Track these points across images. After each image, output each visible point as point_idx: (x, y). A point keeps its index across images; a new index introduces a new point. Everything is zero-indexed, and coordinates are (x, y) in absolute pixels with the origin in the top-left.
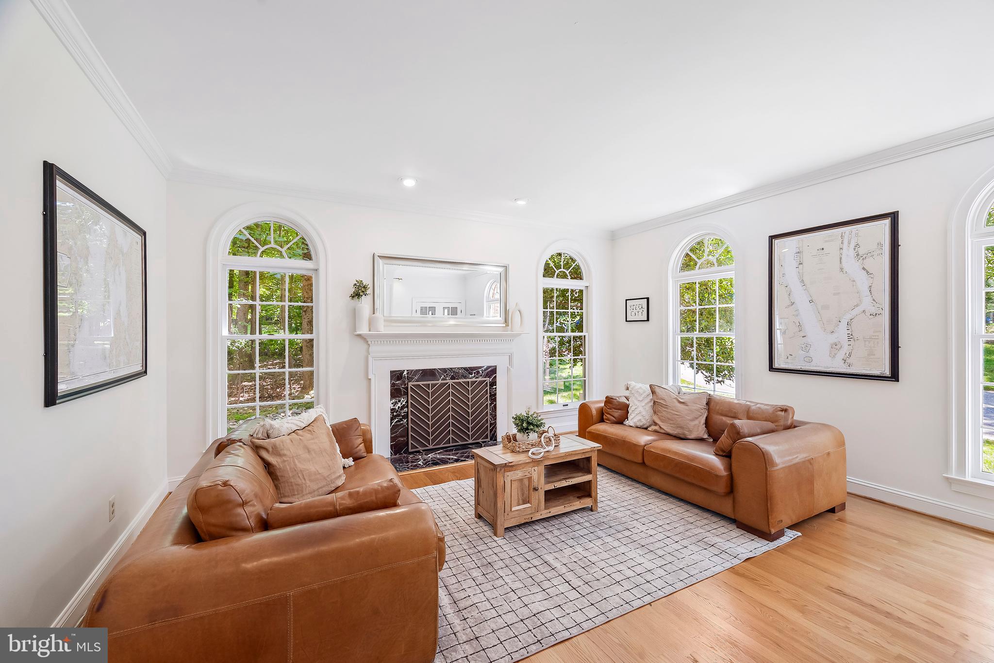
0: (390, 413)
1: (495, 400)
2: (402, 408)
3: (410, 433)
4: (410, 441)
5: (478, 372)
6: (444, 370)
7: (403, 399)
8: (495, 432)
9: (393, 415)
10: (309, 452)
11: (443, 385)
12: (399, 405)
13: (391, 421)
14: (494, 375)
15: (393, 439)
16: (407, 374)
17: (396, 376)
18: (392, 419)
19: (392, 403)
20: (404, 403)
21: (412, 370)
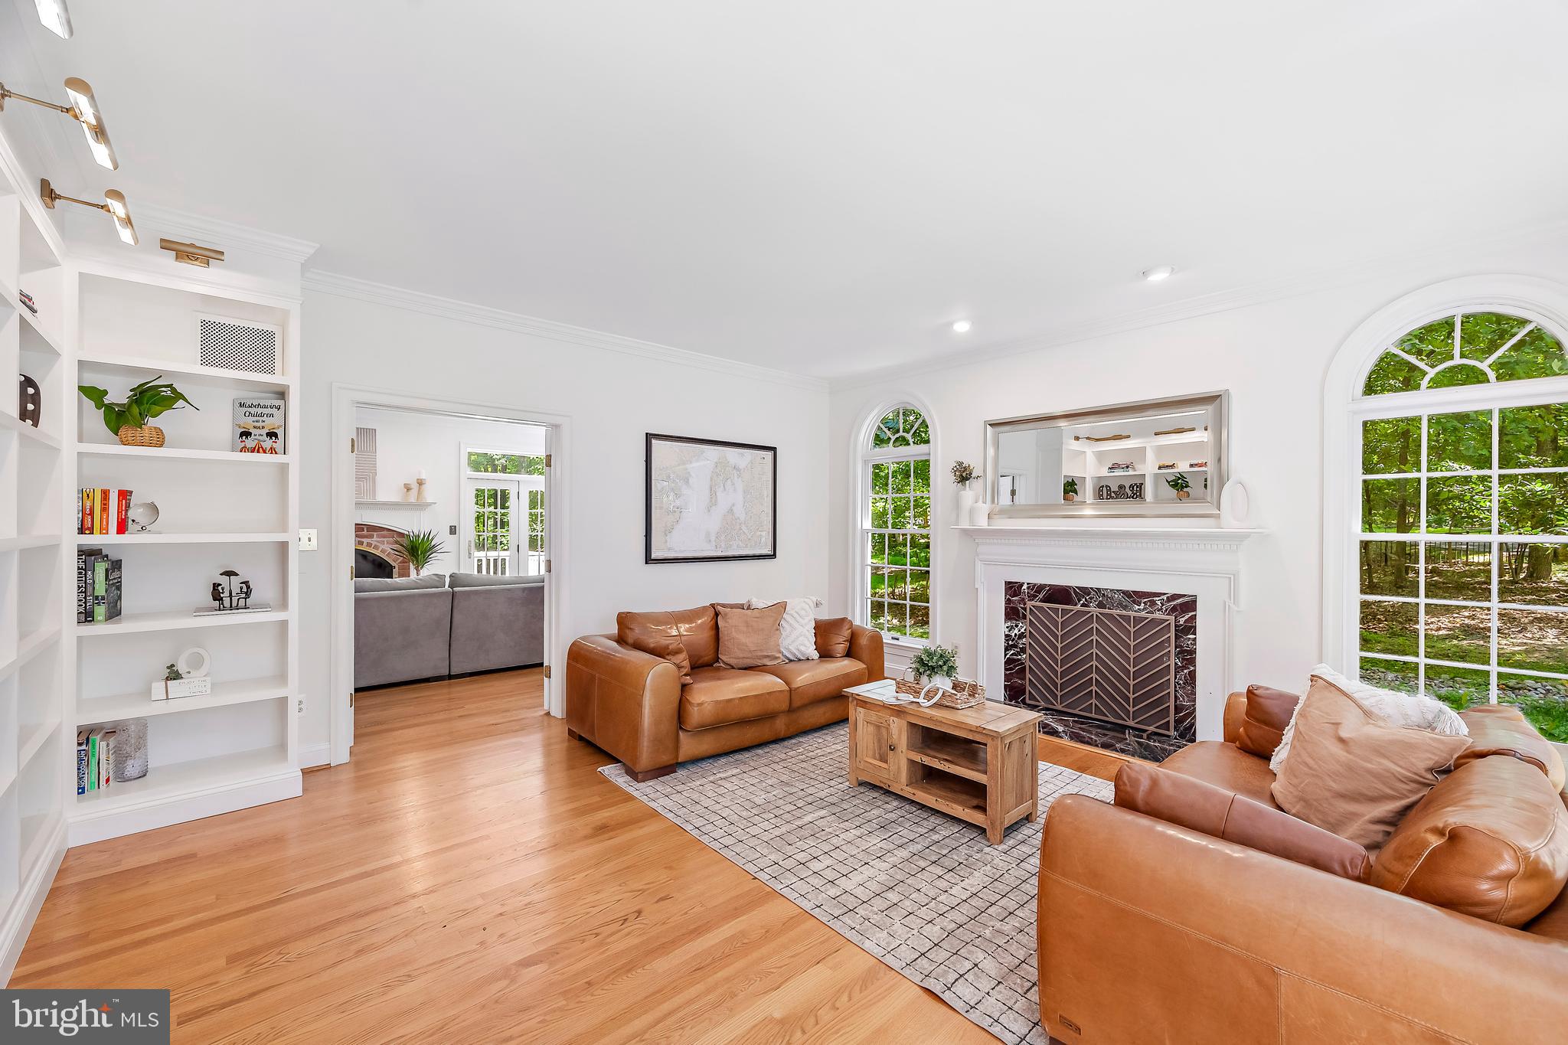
0: (1004, 640)
1: (1192, 662)
2: (1021, 636)
3: (1028, 675)
4: (1028, 688)
5: (1153, 603)
6: (1085, 591)
7: (1021, 624)
8: (1193, 725)
9: (1008, 644)
11: (1079, 614)
12: (1016, 631)
13: (1005, 652)
14: (1191, 614)
15: (1007, 678)
16: (1028, 588)
17: (1013, 588)
18: (1006, 649)
19: (1007, 627)
20: (1023, 630)
21: (1035, 585)
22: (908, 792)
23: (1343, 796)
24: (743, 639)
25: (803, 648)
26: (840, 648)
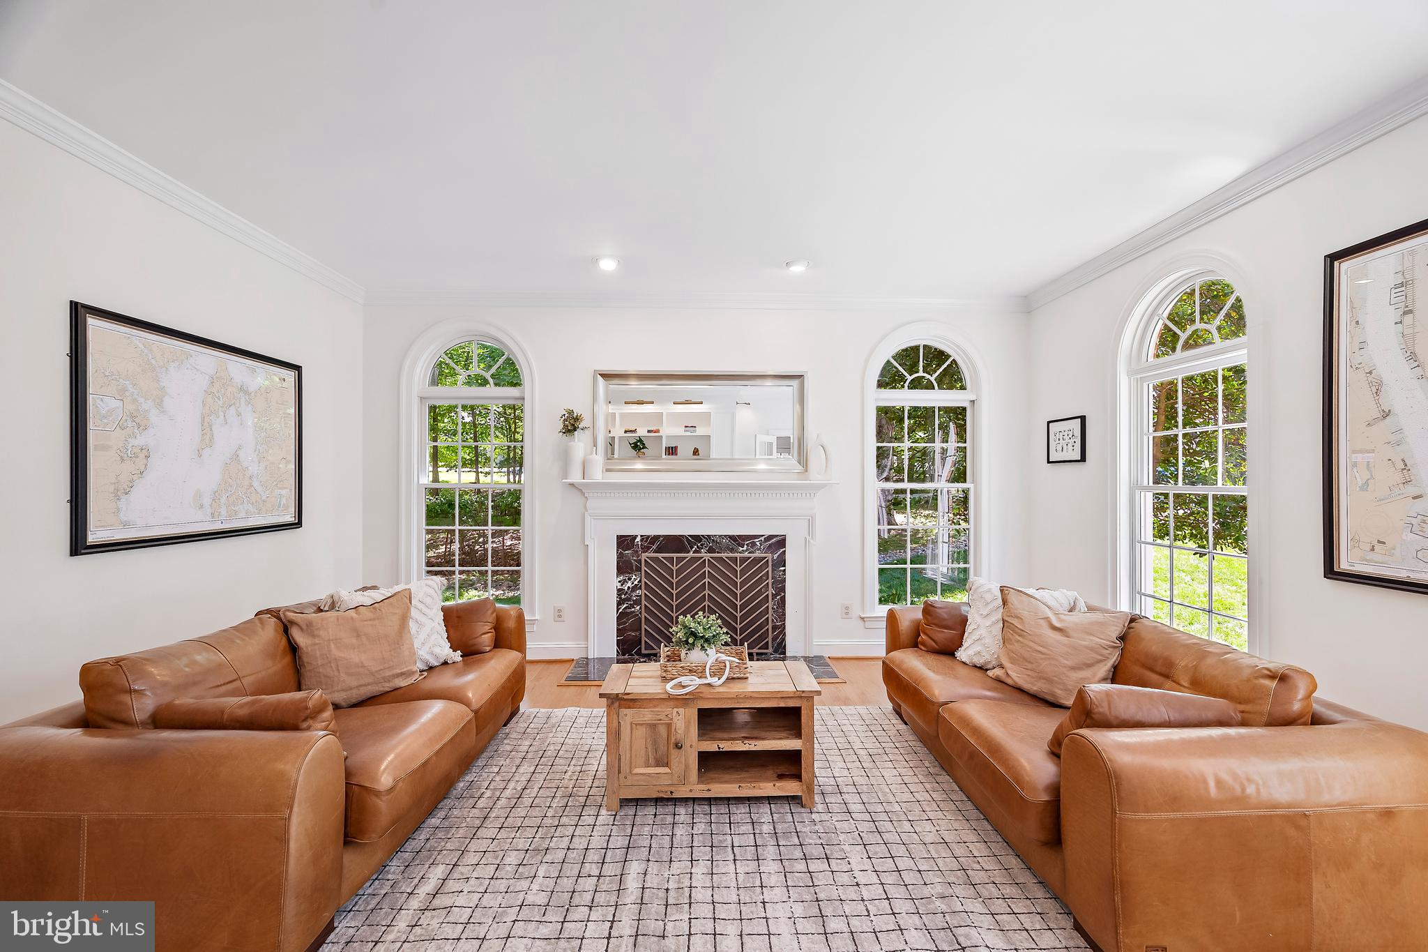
0: (616, 595)
1: (783, 589)
2: (635, 588)
3: (644, 626)
4: (644, 638)
5: (754, 544)
6: (697, 538)
7: (634, 577)
8: (783, 639)
9: (620, 598)
10: (358, 636)
11: (694, 560)
12: (629, 584)
13: (617, 607)
14: (782, 550)
15: (620, 632)
16: (642, 540)
17: (624, 542)
18: (619, 604)
19: (619, 582)
20: (636, 583)
21: (649, 536)
22: (699, 790)
23: (1073, 668)
24: (355, 657)
25: (437, 650)
26: (486, 639)
